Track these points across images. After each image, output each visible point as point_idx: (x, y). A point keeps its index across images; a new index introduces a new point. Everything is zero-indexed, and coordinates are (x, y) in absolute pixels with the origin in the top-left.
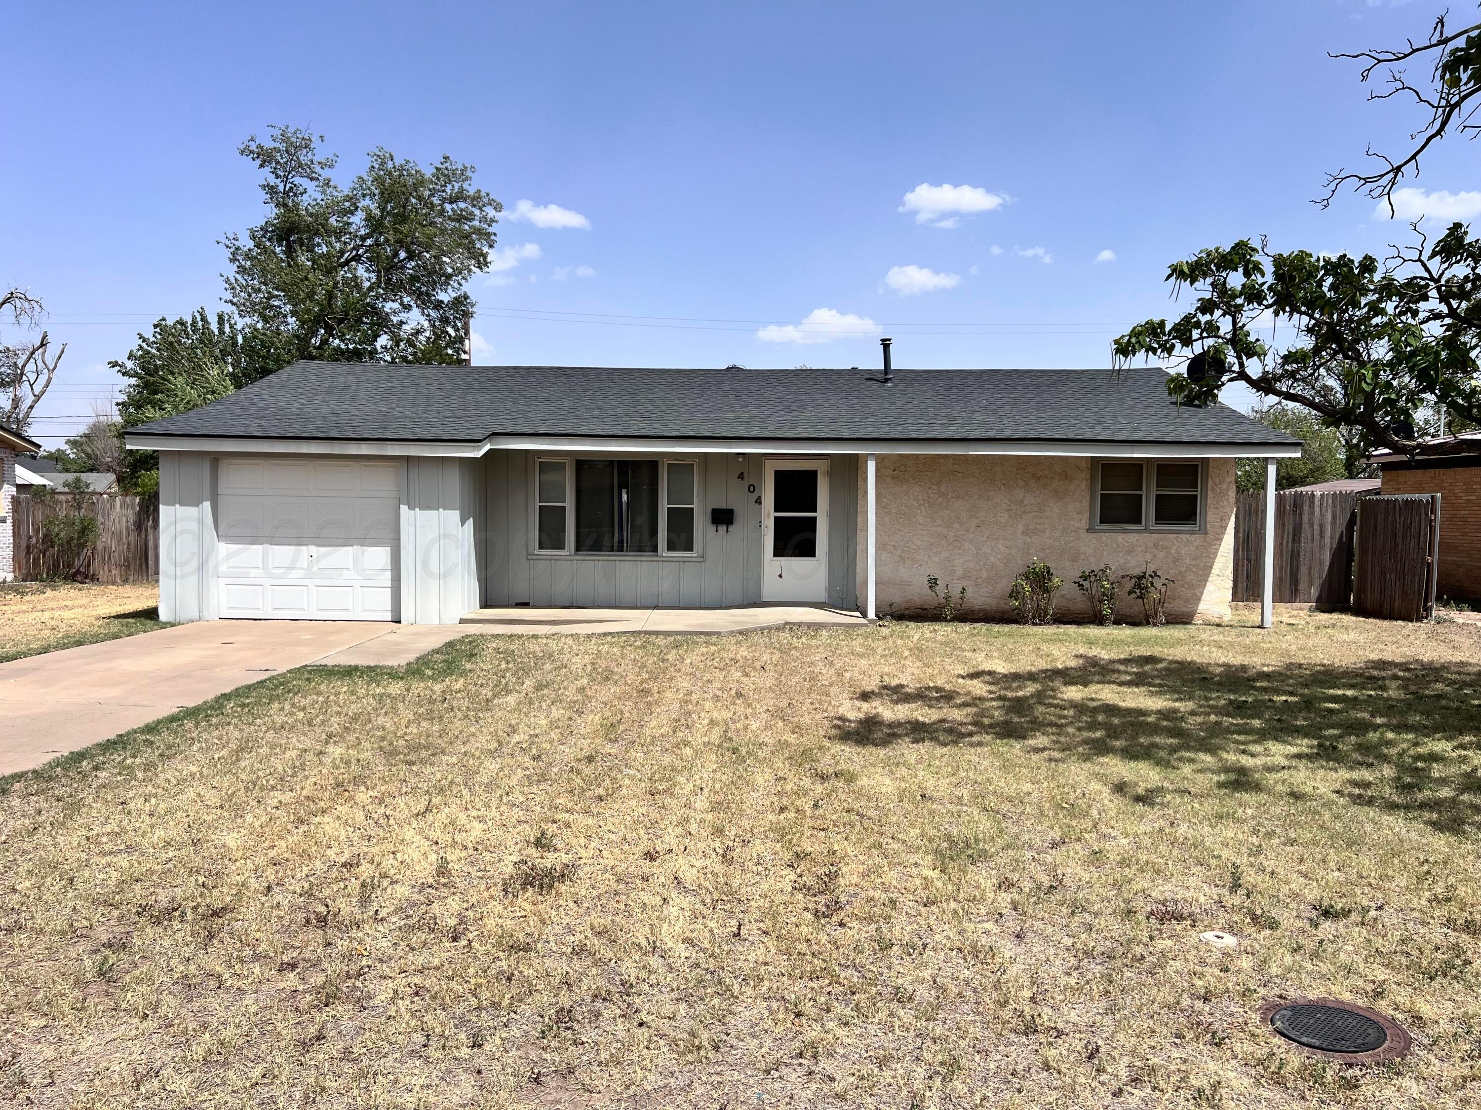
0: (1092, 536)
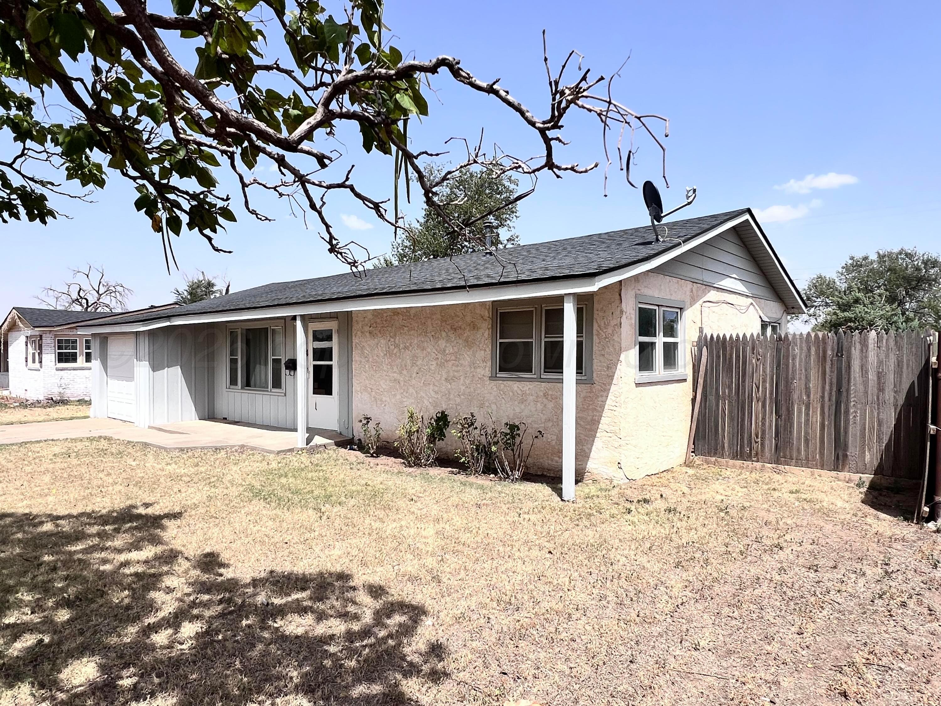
0: (494, 384)
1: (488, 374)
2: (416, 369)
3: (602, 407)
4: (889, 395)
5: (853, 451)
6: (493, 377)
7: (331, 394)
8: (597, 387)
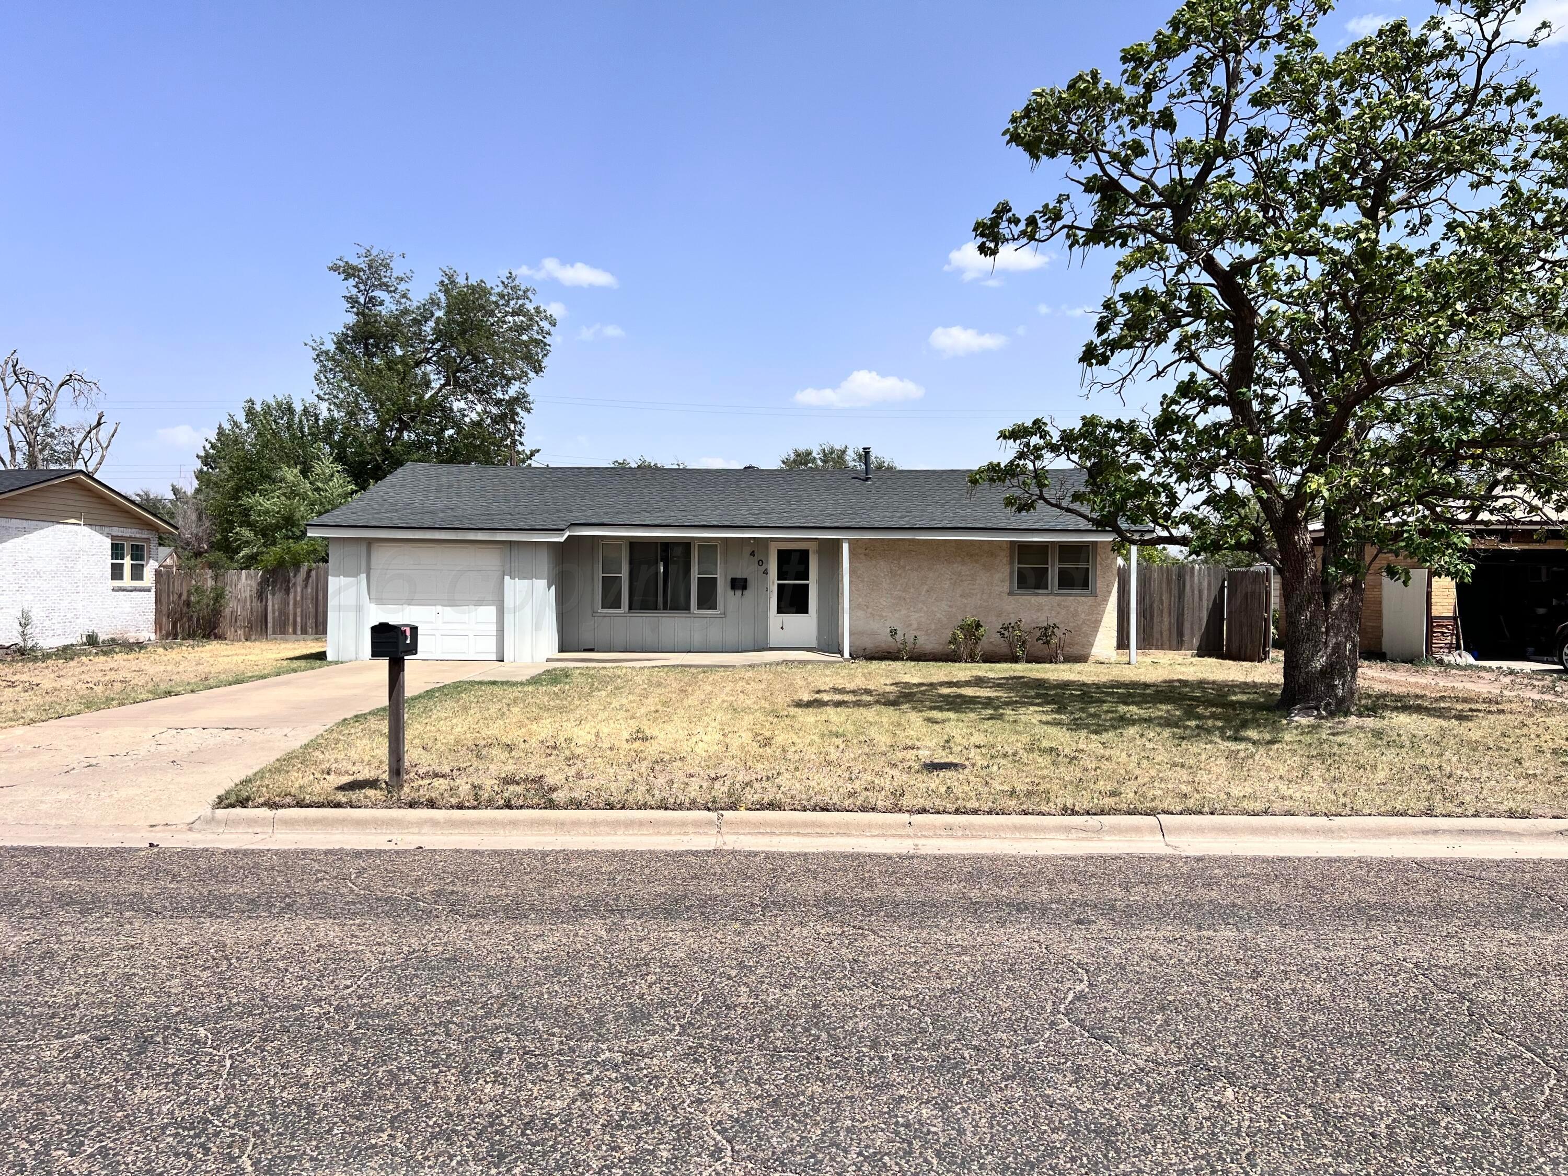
0: (1011, 598)
1: (1006, 587)
2: (926, 587)
3: (1104, 611)
4: (1205, 603)
5: (1186, 638)
6: (1010, 593)
7: (807, 612)
8: (1099, 598)
